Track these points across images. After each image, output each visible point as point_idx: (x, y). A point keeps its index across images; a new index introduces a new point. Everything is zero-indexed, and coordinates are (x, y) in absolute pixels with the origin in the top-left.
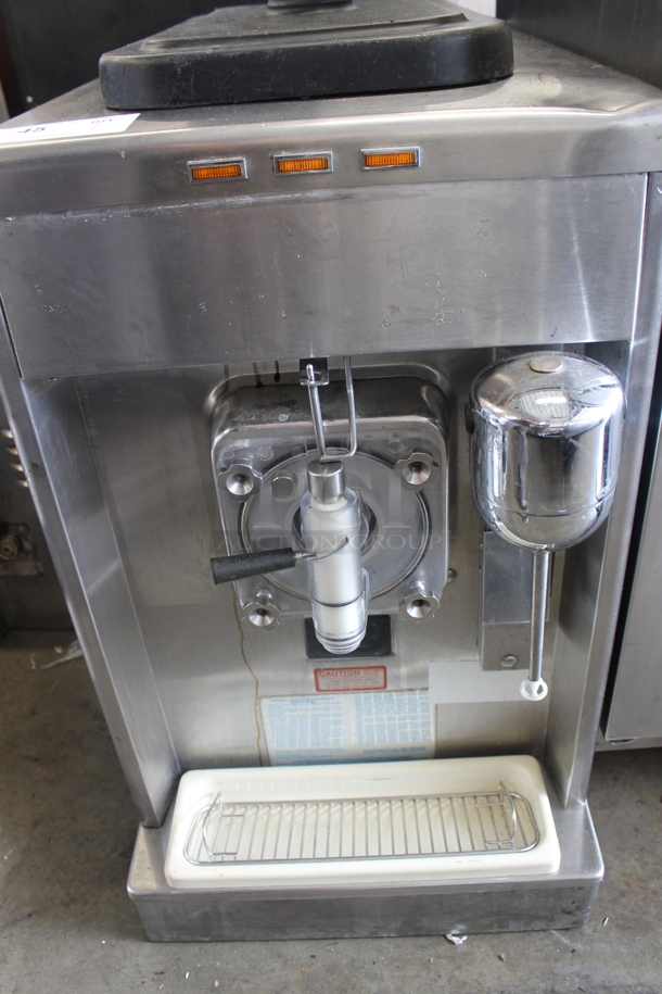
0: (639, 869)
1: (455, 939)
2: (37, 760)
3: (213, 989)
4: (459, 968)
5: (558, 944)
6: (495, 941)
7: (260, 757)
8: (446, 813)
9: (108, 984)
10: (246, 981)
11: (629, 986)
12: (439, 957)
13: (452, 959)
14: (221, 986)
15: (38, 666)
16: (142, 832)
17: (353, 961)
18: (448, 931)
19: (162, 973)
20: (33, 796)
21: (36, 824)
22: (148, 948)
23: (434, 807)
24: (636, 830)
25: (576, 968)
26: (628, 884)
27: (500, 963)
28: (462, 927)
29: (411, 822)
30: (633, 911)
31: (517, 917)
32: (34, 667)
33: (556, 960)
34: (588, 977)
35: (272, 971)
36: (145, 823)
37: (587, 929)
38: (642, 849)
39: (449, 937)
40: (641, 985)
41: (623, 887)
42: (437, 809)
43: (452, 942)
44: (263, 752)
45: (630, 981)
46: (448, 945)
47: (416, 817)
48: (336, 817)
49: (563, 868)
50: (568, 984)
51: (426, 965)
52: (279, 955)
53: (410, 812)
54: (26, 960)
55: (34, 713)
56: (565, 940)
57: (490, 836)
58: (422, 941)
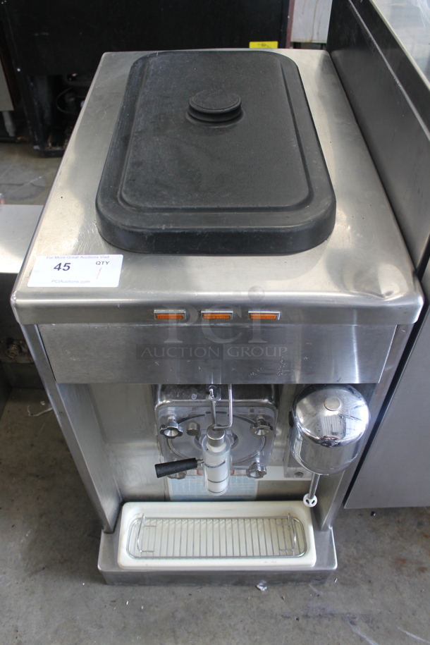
0: (355, 553)
1: (261, 588)
2: (38, 476)
3: (141, 610)
4: (262, 602)
5: (311, 591)
6: (280, 589)
7: (165, 496)
8: (260, 526)
9: (88, 606)
10: (157, 607)
11: (343, 614)
12: (252, 597)
13: (259, 598)
14: (145, 609)
15: (32, 414)
16: (103, 535)
17: (210, 597)
18: (258, 584)
19: (115, 601)
20: (38, 499)
21: (41, 516)
22: (106, 588)
23: (254, 523)
24: (356, 531)
25: (319, 604)
26: (349, 561)
27: (282, 601)
28: (264, 582)
29: (242, 531)
30: (350, 576)
31: (293, 581)
32: (29, 415)
33: (310, 600)
34: (324, 609)
35: (170, 601)
36: (105, 530)
37: (327, 585)
38: (358, 542)
39: (258, 586)
40: (349, 613)
41: (346, 562)
42: (256, 524)
43: (259, 589)
44: (166, 494)
45: (344, 611)
46: (257, 591)
47: (245, 528)
48: (204, 527)
49: (317, 564)
50: (314, 612)
51: (246, 600)
52: (173, 593)
53: (241, 525)
54: (44, 593)
55: (32, 445)
56: (315, 590)
57: (282, 547)
58: (245, 588)
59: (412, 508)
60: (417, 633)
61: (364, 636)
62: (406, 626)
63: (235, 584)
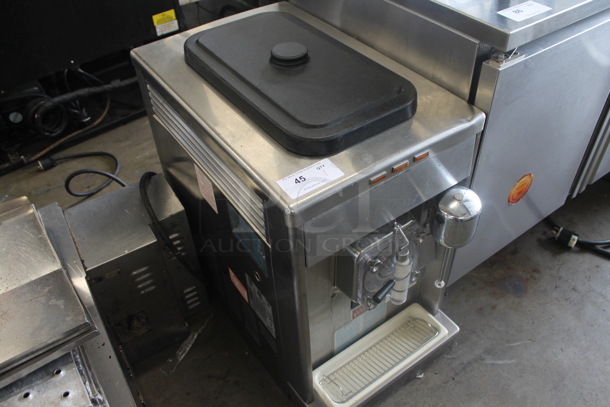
1: (420, 376)
4: (427, 384)
5: (448, 359)
6: (431, 369)
7: (331, 353)
8: (397, 335)
11: (474, 358)
12: (419, 385)
13: (423, 383)
15: (168, 373)
25: (458, 362)
27: (437, 375)
32: (167, 375)
33: (451, 364)
34: (462, 363)
39: (418, 377)
40: (476, 356)
44: (332, 350)
46: (419, 379)
50: (459, 369)
53: (386, 342)
56: (449, 356)
58: (411, 383)
59: (463, 278)
60: (516, 341)
61: (493, 362)
62: (508, 342)
63: (405, 384)
